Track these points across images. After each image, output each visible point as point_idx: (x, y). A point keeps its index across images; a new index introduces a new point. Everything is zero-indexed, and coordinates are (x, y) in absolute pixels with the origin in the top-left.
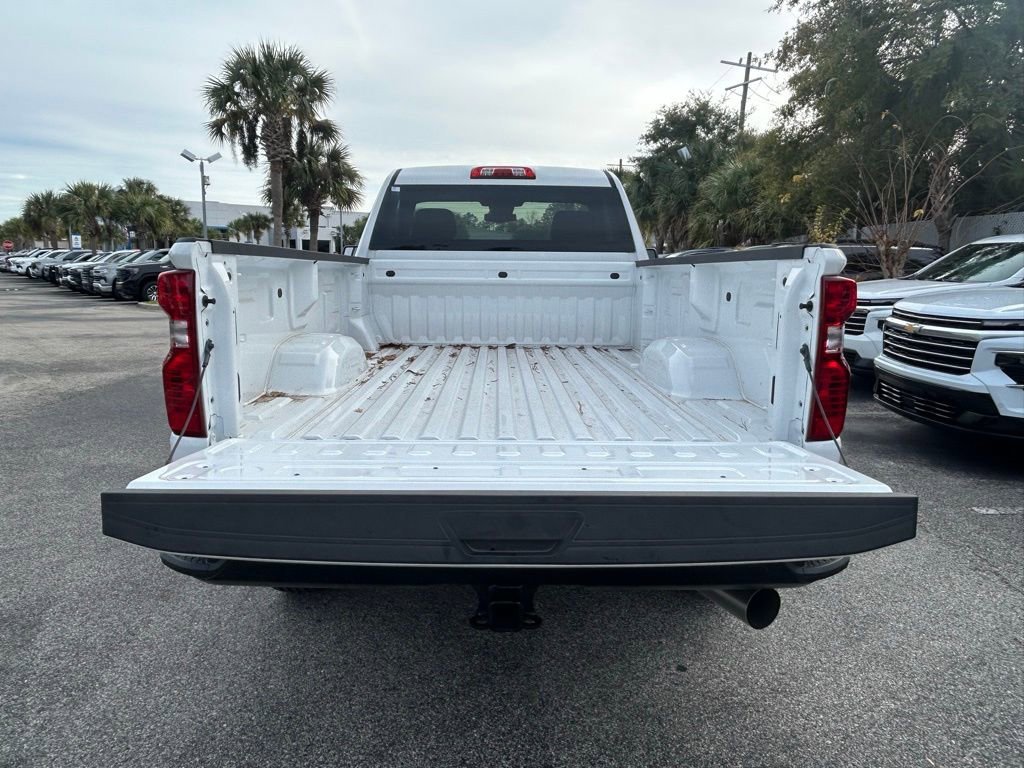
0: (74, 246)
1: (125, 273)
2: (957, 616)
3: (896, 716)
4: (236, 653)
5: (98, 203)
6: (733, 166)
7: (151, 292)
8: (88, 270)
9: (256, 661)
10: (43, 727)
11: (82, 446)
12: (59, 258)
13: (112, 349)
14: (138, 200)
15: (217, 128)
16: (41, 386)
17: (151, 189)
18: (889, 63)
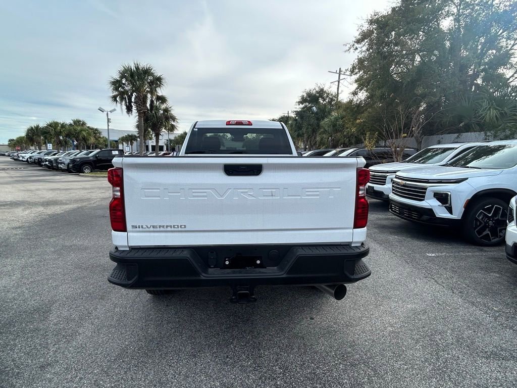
0: (49, 149)
1: (73, 161)
2: (417, 295)
3: (392, 333)
4: (133, 319)
5: (60, 130)
6: (334, 114)
7: (85, 169)
8: (56, 160)
9: (143, 322)
10: (56, 351)
11: (61, 237)
12: (42, 154)
13: (70, 195)
14: (79, 128)
15: (114, 98)
16: (40, 211)
17: (84, 124)
18: (395, 74)
